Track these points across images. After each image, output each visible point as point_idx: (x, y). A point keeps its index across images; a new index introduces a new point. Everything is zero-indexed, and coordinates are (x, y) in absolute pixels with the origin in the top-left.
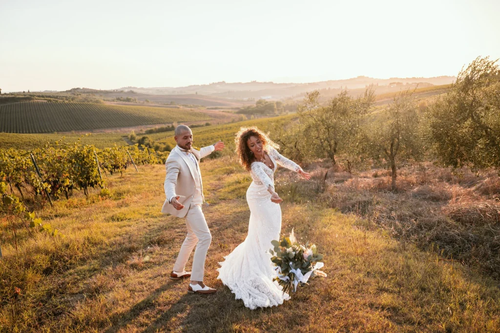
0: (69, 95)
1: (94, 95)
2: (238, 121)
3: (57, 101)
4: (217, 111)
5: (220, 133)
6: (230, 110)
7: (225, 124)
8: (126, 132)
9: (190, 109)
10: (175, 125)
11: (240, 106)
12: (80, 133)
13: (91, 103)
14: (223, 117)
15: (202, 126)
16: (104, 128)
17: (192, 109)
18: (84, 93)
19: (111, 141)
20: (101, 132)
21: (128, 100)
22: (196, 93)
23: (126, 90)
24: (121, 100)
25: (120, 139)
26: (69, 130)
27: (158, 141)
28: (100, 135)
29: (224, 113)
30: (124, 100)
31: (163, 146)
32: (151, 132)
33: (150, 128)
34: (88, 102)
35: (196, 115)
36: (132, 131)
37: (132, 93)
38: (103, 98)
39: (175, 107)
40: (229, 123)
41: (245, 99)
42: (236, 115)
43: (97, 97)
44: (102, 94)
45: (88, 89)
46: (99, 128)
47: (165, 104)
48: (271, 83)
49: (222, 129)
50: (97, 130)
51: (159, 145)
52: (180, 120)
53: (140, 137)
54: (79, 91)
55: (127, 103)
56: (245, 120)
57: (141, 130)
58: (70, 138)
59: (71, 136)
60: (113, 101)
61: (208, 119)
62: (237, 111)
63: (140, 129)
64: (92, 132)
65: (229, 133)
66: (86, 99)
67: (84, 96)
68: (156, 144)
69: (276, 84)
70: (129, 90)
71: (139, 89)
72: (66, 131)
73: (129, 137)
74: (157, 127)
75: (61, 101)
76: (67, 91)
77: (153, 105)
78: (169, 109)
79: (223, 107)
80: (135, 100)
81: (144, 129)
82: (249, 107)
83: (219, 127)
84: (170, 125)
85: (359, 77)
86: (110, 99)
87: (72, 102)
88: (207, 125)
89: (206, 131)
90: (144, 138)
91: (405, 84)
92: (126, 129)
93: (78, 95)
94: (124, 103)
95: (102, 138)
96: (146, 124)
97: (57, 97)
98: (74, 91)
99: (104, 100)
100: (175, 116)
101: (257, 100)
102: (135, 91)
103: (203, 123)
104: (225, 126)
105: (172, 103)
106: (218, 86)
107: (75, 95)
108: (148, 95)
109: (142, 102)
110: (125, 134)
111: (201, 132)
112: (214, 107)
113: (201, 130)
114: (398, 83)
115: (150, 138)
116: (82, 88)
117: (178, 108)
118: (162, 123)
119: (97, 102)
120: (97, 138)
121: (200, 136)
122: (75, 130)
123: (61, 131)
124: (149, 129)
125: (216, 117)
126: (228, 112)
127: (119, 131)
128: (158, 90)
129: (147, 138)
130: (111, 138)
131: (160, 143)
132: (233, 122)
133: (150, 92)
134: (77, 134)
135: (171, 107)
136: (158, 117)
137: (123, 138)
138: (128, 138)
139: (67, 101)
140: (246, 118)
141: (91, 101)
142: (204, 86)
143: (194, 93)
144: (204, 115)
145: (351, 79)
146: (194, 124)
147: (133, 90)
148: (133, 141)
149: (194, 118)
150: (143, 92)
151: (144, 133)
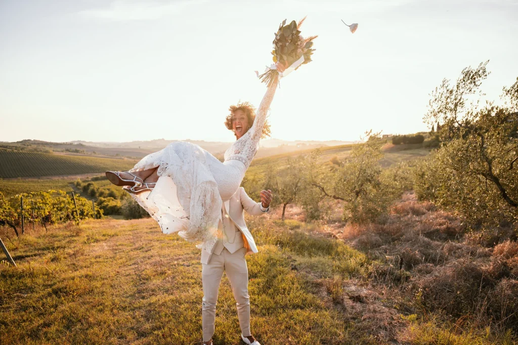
0: (19, 145)
1: (44, 146)
3: (6, 150)
8: (72, 179)
9: (133, 160)
12: (27, 180)
13: (40, 153)
16: (52, 175)
18: (35, 144)
19: (56, 187)
20: (48, 179)
21: (77, 151)
23: (76, 143)
24: (69, 151)
25: (66, 186)
26: (16, 177)
27: (103, 188)
28: (47, 181)
30: (73, 151)
31: (107, 192)
32: (96, 179)
33: (96, 175)
34: (38, 152)
36: (78, 179)
37: (80, 145)
38: (52, 149)
39: (120, 158)
43: (47, 148)
44: (52, 146)
45: (39, 141)
46: (46, 175)
47: (111, 156)
48: (203, 141)
50: (44, 177)
51: (103, 190)
53: (86, 184)
54: (29, 142)
55: (75, 154)
57: (88, 178)
58: (15, 183)
59: (17, 182)
60: (62, 151)
63: (86, 177)
64: (39, 179)
66: (36, 150)
67: (35, 146)
68: (101, 189)
69: (206, 142)
70: (78, 143)
71: (88, 142)
72: (13, 177)
73: (76, 183)
75: (10, 150)
76: (18, 142)
77: (101, 156)
78: (114, 160)
80: (84, 151)
81: (90, 176)
86: (59, 150)
87: (21, 151)
90: (89, 185)
91: (308, 144)
92: (73, 177)
93: (28, 145)
94: (72, 153)
95: (48, 184)
96: (92, 173)
97: (6, 147)
98: (25, 142)
99: (54, 151)
100: (119, 166)
102: (84, 144)
105: (117, 155)
106: (158, 142)
107: (25, 145)
108: (95, 148)
109: (90, 153)
110: (72, 181)
114: (303, 144)
115: (96, 185)
116: (32, 140)
117: (123, 159)
119: (47, 152)
120: (43, 184)
122: (22, 177)
123: (7, 177)
124: (95, 177)
127: (65, 178)
128: (105, 144)
129: (92, 184)
130: (57, 184)
131: (104, 189)
133: (98, 146)
134: (24, 180)
135: (117, 158)
136: (104, 167)
137: (69, 185)
138: (74, 185)
139: (16, 151)
141: (41, 151)
142: (146, 142)
143: (137, 147)
147: (82, 143)
148: (78, 187)
150: (91, 145)
151: (90, 180)
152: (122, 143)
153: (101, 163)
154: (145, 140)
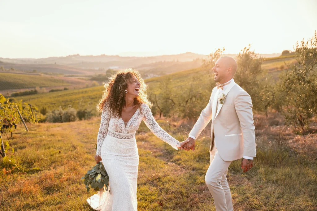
2: (92, 86)
4: (73, 78)
5: (77, 96)
6: (84, 78)
7: (81, 88)
9: (50, 76)
10: (38, 89)
11: (93, 74)
14: (79, 83)
15: (61, 90)
17: (52, 76)
22: (55, 63)
29: (79, 80)
32: (16, 95)
33: (16, 91)
35: (55, 81)
39: (38, 75)
40: (84, 88)
41: (97, 68)
42: (90, 82)
47: (28, 72)
48: (118, 56)
49: (79, 93)
52: (42, 85)
56: (97, 86)
57: (8, 94)
61: (66, 84)
62: (90, 78)
63: (6, 93)
65: (85, 96)
69: (122, 58)
71: (5, 59)
74: (22, 91)
77: (18, 72)
78: (32, 76)
79: (79, 75)
80: (2, 68)
81: (10, 92)
82: (100, 75)
83: (76, 91)
84: (33, 89)
85: (188, 53)
88: (65, 89)
89: (65, 95)
96: (11, 89)
100: (37, 82)
101: (106, 69)
103: (62, 88)
104: (81, 90)
105: (34, 71)
106: (73, 58)
108: (13, 64)
109: (8, 70)
111: (60, 96)
112: (70, 75)
113: (60, 93)
117: (40, 75)
118: (26, 88)
121: (59, 98)
124: (14, 93)
125: (72, 83)
126: (83, 79)
128: (22, 60)
129: (13, 100)
132: (87, 87)
133: (15, 62)
135: (34, 74)
136: (23, 83)
140: (98, 84)
142: (61, 58)
143: (53, 63)
144: (63, 81)
145: (181, 54)
146: (54, 89)
149: (53, 84)
150: (9, 61)
151: (10, 95)
152: (39, 59)
153: (20, 79)
154: (60, 56)
